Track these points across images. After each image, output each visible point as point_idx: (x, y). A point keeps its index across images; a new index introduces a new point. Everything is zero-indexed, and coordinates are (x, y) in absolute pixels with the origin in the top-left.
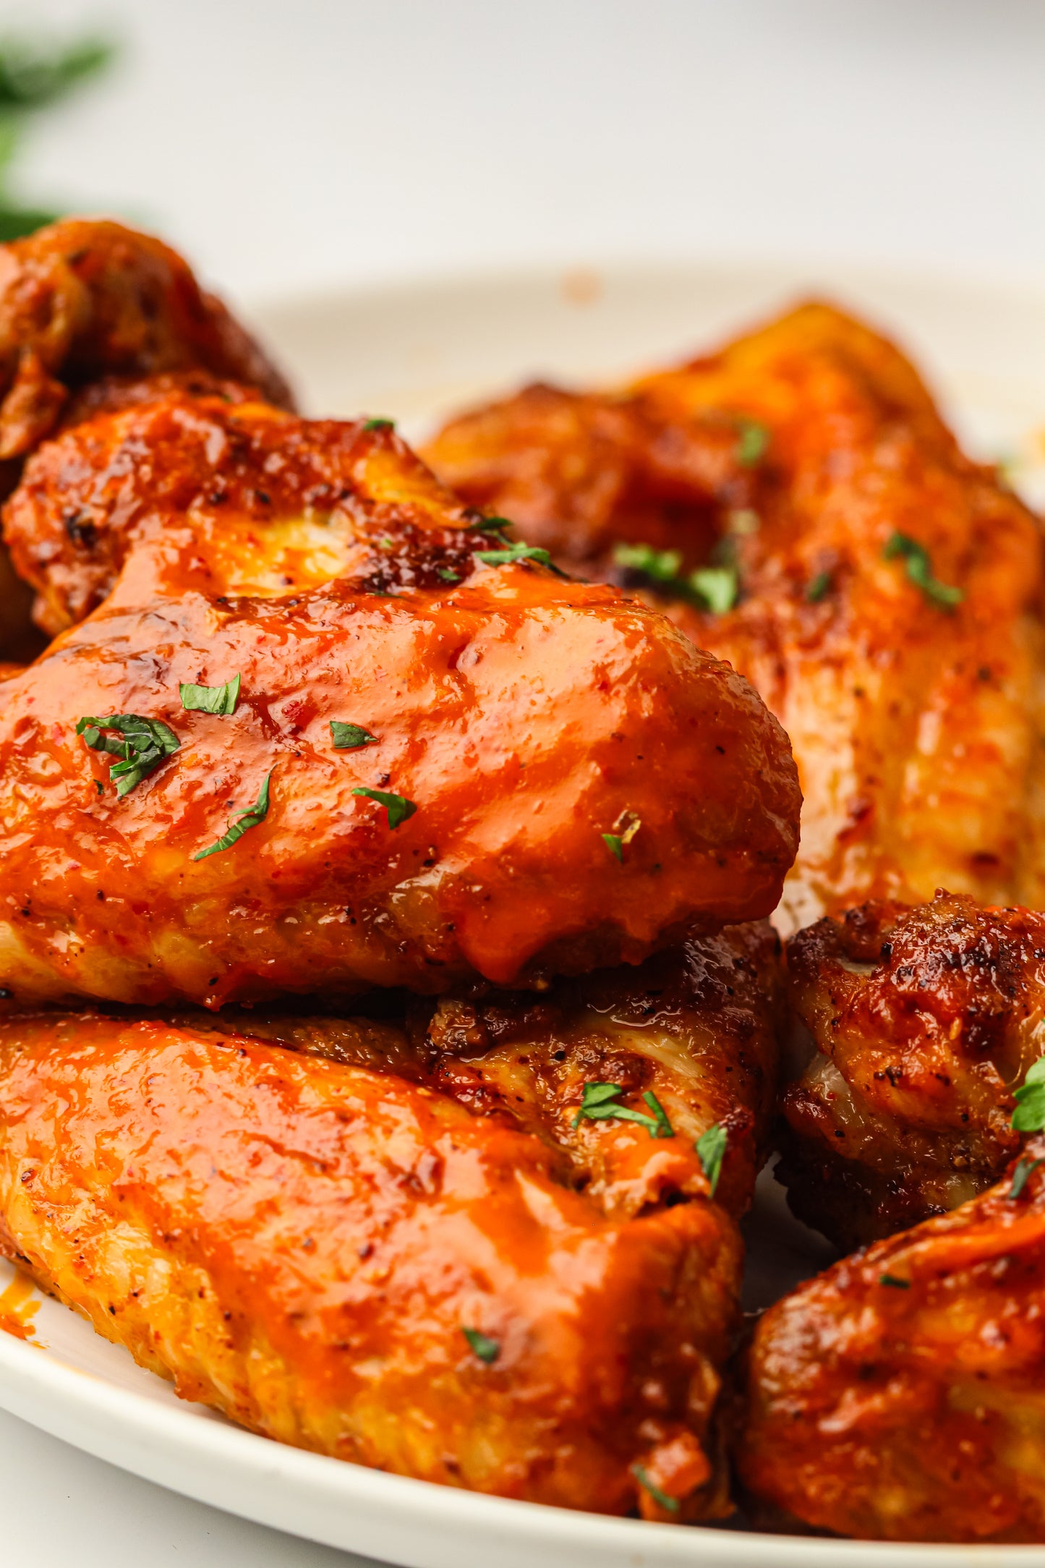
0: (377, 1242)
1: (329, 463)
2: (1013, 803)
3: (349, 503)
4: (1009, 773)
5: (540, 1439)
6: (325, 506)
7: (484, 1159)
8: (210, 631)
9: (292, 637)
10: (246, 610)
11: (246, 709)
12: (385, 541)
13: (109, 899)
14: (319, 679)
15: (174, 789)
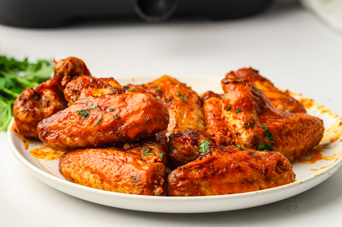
0: (120, 168)
1: (106, 82)
2: (196, 124)
3: (109, 86)
4: (195, 121)
5: (142, 188)
6: (106, 87)
7: (132, 158)
8: (93, 100)
9: (103, 99)
10: (97, 97)
11: (98, 108)
12: (114, 90)
13: (82, 133)
14: (107, 104)
15: (90, 118)
